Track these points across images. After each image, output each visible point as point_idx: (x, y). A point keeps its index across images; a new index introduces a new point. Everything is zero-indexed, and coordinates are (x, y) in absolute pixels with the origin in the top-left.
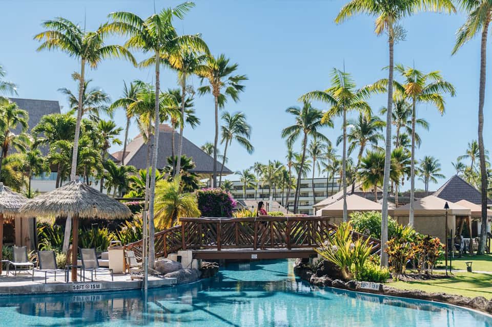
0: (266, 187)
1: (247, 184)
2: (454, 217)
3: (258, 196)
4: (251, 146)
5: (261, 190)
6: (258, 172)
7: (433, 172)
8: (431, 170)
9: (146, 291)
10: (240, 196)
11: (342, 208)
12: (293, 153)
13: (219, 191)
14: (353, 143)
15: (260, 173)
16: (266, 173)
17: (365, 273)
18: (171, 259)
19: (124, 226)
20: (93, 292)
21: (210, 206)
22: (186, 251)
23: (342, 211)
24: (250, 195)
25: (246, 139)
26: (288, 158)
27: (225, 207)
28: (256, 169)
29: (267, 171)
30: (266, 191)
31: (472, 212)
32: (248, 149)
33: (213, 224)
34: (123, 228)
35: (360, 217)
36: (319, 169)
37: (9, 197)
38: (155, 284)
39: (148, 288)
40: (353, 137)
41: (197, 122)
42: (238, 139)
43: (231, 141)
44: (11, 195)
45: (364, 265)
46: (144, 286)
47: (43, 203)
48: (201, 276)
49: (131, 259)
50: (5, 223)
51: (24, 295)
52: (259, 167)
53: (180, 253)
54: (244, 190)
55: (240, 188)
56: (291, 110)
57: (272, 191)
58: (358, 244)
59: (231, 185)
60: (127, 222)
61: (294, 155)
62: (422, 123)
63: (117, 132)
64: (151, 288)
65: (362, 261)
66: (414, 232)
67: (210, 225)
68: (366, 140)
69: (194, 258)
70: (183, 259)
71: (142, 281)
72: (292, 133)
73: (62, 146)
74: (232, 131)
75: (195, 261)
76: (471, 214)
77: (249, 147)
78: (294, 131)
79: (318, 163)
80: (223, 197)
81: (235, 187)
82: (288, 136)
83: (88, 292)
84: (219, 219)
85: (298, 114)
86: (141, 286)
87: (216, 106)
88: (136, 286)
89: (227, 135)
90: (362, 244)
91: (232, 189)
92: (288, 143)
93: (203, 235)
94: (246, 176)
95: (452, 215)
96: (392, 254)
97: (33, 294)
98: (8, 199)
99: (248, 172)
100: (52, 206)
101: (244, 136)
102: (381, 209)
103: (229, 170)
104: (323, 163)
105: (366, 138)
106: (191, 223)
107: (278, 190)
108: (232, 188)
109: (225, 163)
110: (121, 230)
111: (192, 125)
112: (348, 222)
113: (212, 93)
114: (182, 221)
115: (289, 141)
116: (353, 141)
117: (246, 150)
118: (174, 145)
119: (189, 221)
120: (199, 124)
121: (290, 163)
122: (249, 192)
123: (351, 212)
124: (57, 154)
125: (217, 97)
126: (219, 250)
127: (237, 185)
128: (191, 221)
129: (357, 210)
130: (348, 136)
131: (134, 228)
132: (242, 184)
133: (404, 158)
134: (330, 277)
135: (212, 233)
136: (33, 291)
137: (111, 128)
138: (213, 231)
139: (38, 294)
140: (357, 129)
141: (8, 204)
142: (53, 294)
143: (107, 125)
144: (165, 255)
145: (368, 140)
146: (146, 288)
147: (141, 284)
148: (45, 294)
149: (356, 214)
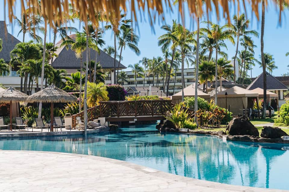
0: (151, 76)
1: (137, 74)
2: (247, 98)
3: (146, 82)
4: (139, 50)
5: (148, 78)
6: (146, 64)
7: (269, 64)
8: (268, 63)
9: (86, 135)
10: (132, 83)
11: (181, 95)
12: (169, 53)
13: (117, 86)
14: (204, 49)
15: (147, 65)
16: (150, 66)
17: (185, 125)
18: (95, 121)
19: (66, 106)
20: (63, 135)
21: (112, 94)
22: (102, 118)
23: (181, 96)
24: (140, 82)
25: (135, 45)
26: (165, 56)
27: (121, 95)
28: (144, 63)
29: (151, 65)
30: (151, 79)
31: (259, 95)
32: (136, 52)
33: (115, 104)
34: (66, 107)
35: (189, 99)
36: (188, 63)
37: (16, 93)
38: (90, 132)
39: (87, 134)
40: (204, 45)
41: (104, 43)
42: (130, 46)
43: (125, 47)
44: (17, 92)
45: (185, 122)
46: (85, 133)
47: (39, 96)
48: (110, 129)
49: (79, 121)
50: (3, 105)
51: (34, 137)
52: (145, 61)
53: (99, 119)
54: (135, 78)
55: (132, 76)
56: (164, 27)
57: (156, 78)
58: (182, 112)
59: (126, 75)
60: (68, 104)
61: (170, 54)
62: (254, 33)
63: (55, 49)
64: (88, 134)
65: (184, 120)
66: (217, 106)
67: (113, 105)
68: (213, 47)
69: (106, 121)
70: (101, 122)
71: (84, 131)
72: (165, 43)
73: (30, 62)
74: (125, 40)
75: (107, 123)
76: (258, 96)
77: (137, 51)
78: (167, 41)
79: (187, 59)
80: (120, 89)
81: (128, 76)
82: (162, 45)
83: (61, 136)
84: (118, 102)
85: (169, 30)
86: (84, 133)
87: (115, 37)
88: (81, 133)
89: (122, 43)
90: (184, 112)
91: (126, 78)
92: (163, 49)
93: (110, 109)
94: (136, 68)
95: (245, 97)
96: (198, 117)
97: (38, 136)
98: (16, 94)
99: (138, 65)
100: (44, 97)
101: (134, 43)
102: (194, 95)
103: (123, 66)
104: (190, 59)
105: (213, 46)
106: (104, 104)
107: (160, 78)
108: (126, 76)
109: (121, 61)
110: (65, 108)
111: (100, 45)
112: (183, 102)
113: (112, 29)
114: (100, 103)
115: (163, 48)
116: (204, 48)
117: (135, 53)
118: (90, 57)
119: (103, 103)
120: (105, 44)
121: (166, 60)
122: (139, 79)
123: (185, 96)
124: (28, 67)
125: (115, 32)
126: (118, 117)
127: (130, 74)
128: (104, 103)
129: (188, 96)
130: (201, 44)
131: (72, 107)
132: (134, 74)
133: (225, 64)
134: (169, 127)
135: (115, 109)
136: (38, 135)
137: (51, 47)
138: (115, 108)
139: (39, 136)
140: (207, 40)
141: (16, 96)
142: (46, 136)
143: (49, 45)
144: (92, 120)
145: (214, 48)
146: (86, 134)
147: (84, 132)
148: (43, 136)
149: (187, 98)
